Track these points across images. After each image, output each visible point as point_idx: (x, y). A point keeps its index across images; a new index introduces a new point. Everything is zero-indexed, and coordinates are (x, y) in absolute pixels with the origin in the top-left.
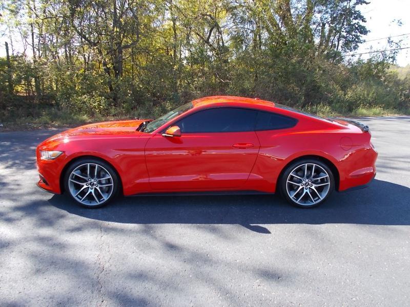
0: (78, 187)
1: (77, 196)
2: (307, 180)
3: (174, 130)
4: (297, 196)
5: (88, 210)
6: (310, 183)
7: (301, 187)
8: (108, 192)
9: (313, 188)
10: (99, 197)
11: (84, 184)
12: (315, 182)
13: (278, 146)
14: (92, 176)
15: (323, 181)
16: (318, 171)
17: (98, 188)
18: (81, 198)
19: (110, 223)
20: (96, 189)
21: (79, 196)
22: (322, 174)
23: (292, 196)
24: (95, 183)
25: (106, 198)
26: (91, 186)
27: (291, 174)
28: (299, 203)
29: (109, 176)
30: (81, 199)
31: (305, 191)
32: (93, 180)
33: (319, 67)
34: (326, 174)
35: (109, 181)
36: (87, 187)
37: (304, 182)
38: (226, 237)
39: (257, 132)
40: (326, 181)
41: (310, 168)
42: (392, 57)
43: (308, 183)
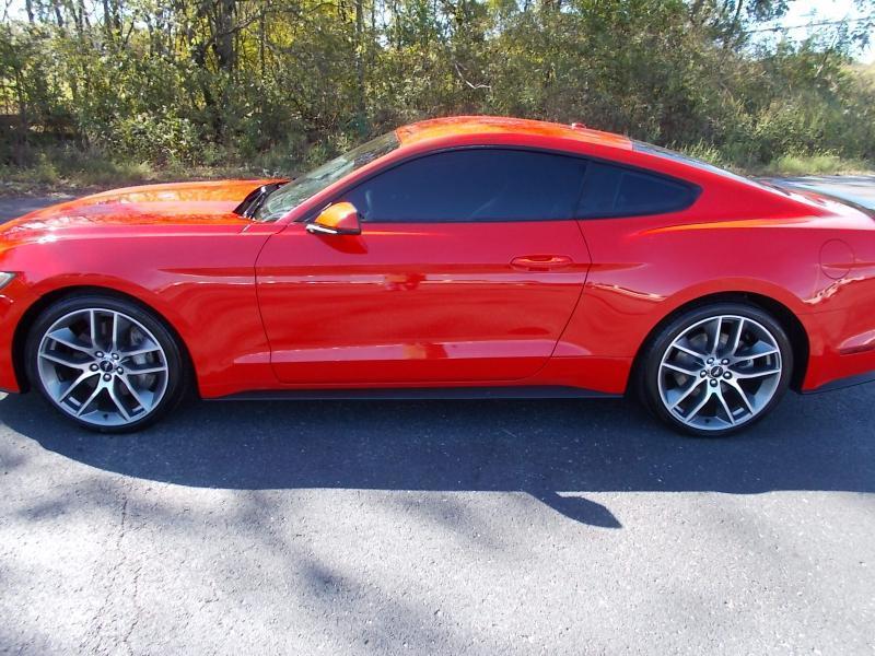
0: (67, 375)
1: (66, 400)
2: (717, 362)
3: (341, 213)
4: (688, 405)
5: (98, 438)
6: (725, 368)
7: (699, 381)
8: (154, 388)
9: (733, 382)
10: (130, 402)
11: (85, 367)
12: (737, 367)
13: (645, 265)
14: (105, 343)
15: (760, 364)
16: (751, 337)
17: (124, 378)
18: (78, 403)
19: (154, 484)
20: (118, 380)
21: (72, 399)
22: (760, 344)
23: (672, 402)
24: (115, 363)
25: (147, 404)
26: (105, 371)
27: (673, 344)
28: (690, 424)
29: (154, 346)
30: (77, 408)
31: (710, 391)
32: (108, 356)
33: (696, 56)
34: (772, 344)
35: (155, 359)
36: (91, 373)
37: (708, 367)
38: (489, 543)
39: (581, 222)
40: (769, 362)
41: (729, 328)
42: (860, 37)
43: (721, 370)
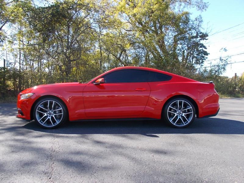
0: (41, 115)
2: (179, 111)
3: (100, 80)
4: (174, 121)
6: (181, 112)
7: (176, 115)
8: (60, 119)
9: (183, 115)
10: (54, 122)
11: (45, 113)
12: (185, 112)
14: (51, 108)
15: (188, 111)
16: (186, 106)
17: (53, 116)
19: (60, 134)
21: (41, 121)
23: (171, 120)
24: (52, 113)
25: (58, 122)
26: (49, 115)
27: (170, 106)
28: (175, 125)
30: (42, 123)
31: (179, 117)
32: (50, 111)
34: (190, 106)
35: (60, 111)
36: (47, 115)
37: (178, 112)
40: (190, 111)
41: (180, 103)
42: (223, 68)
43: (180, 113)
